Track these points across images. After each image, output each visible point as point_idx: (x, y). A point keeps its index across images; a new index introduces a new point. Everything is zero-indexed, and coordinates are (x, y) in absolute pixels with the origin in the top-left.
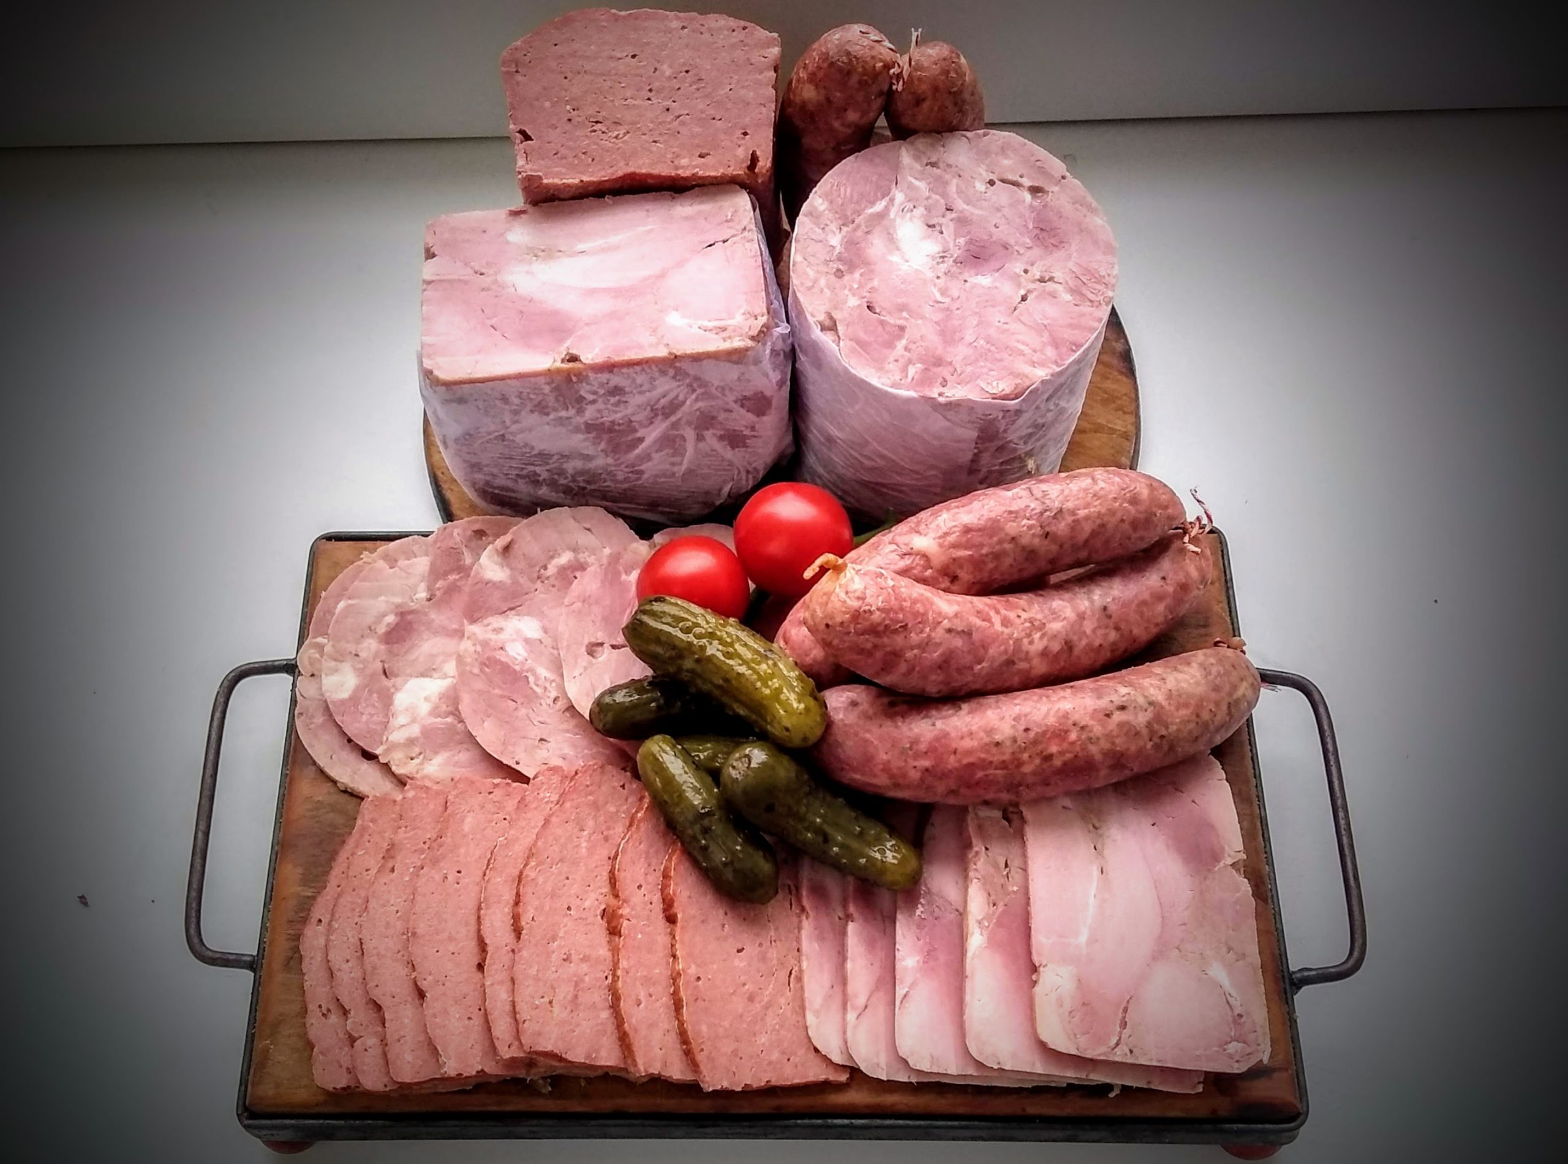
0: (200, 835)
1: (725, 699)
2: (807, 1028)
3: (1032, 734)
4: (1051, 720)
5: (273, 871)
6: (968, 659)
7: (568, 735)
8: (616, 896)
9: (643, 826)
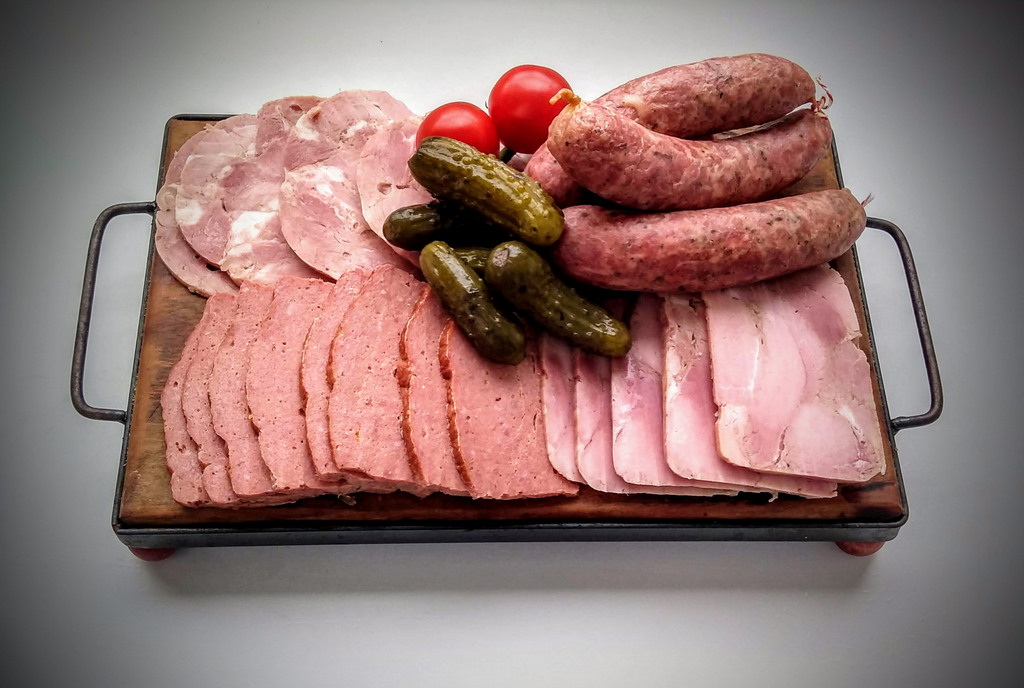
0: (82, 325)
1: (487, 213)
2: (547, 456)
3: (717, 235)
4: (730, 225)
5: (139, 351)
6: (669, 177)
7: (365, 250)
8: (405, 359)
9: (424, 311)
